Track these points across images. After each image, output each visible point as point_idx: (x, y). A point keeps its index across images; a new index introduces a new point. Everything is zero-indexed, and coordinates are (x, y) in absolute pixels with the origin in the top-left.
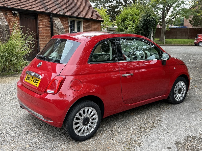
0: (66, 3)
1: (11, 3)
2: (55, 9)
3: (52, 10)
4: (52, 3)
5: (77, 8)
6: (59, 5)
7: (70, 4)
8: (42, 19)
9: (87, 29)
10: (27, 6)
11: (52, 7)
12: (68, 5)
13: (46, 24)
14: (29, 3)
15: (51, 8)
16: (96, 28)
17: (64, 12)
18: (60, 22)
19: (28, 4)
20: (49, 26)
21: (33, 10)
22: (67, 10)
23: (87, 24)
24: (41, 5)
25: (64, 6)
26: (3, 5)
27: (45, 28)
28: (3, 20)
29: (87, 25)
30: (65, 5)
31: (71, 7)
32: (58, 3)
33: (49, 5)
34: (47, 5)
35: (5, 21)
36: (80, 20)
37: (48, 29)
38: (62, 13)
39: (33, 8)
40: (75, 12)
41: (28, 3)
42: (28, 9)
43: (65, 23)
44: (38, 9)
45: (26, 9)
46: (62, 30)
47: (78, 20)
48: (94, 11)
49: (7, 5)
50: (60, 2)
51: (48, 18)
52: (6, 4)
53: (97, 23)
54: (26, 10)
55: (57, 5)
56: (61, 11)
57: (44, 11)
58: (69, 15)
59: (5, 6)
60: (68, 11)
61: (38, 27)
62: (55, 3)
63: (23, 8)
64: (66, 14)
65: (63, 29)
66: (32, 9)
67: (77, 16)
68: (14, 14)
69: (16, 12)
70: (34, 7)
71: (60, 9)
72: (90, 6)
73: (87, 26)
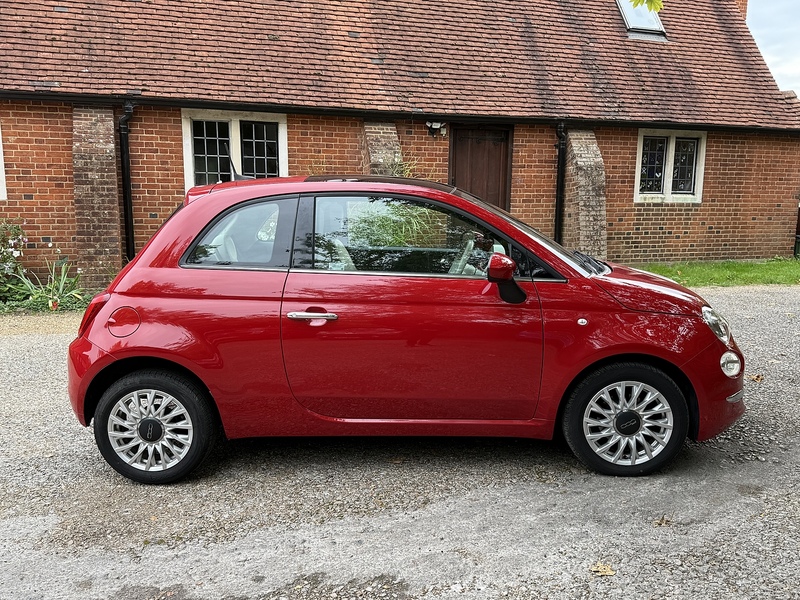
0: (645, 79)
1: (429, 101)
2: (585, 104)
3: (572, 107)
4: (583, 84)
5: (691, 91)
6: (607, 90)
7: (664, 80)
8: (529, 141)
9: (727, 165)
10: (480, 103)
11: (574, 98)
12: (649, 84)
13: (542, 157)
14: (490, 94)
15: (571, 103)
16: (778, 162)
17: (621, 109)
18: (594, 147)
19: (484, 98)
20: (554, 162)
21: (497, 113)
22: (641, 104)
23: (729, 147)
24: (532, 96)
25: (628, 92)
26: (398, 109)
27: (536, 166)
28: (391, 149)
29: (727, 151)
30: (638, 88)
31: (665, 89)
32: (606, 81)
33: (566, 93)
34: (558, 93)
35: (395, 153)
36: (695, 134)
37: (546, 172)
38: (612, 114)
39: (498, 108)
40: (674, 107)
41: (485, 94)
42: (479, 113)
43: (622, 148)
44: (515, 108)
45: (471, 112)
46: (595, 173)
47: (681, 133)
48: (779, 97)
49: (413, 106)
50: (616, 77)
51: (553, 137)
52: (411, 105)
53: (783, 140)
54: (471, 117)
55: (598, 90)
56: (606, 109)
57: (536, 114)
58: (640, 119)
59: (406, 109)
60: (643, 106)
61: (512, 166)
62: (592, 85)
63: (461, 112)
64: (628, 118)
65: (597, 167)
66: (493, 113)
67: (679, 121)
68: (433, 131)
69: (436, 126)
70: (502, 104)
71: (609, 102)
72: (761, 79)
73: (728, 156)
